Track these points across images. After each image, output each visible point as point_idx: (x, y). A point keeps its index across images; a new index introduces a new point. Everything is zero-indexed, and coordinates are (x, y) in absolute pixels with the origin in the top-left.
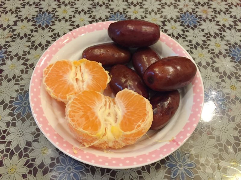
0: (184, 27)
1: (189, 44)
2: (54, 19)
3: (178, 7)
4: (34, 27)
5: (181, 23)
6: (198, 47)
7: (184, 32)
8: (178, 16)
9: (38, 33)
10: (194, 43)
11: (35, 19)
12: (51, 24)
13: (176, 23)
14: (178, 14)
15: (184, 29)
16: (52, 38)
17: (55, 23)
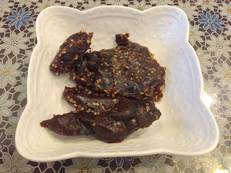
0: (204, 32)
1: (211, 57)
2: (32, 18)
3: (195, 3)
4: (6, 30)
5: (200, 26)
6: (224, 62)
7: (204, 40)
8: (196, 16)
9: (10, 38)
10: (218, 55)
11: (7, 18)
12: (28, 25)
13: (193, 26)
14: (196, 14)
15: (204, 35)
16: (27, 46)
17: (33, 24)
